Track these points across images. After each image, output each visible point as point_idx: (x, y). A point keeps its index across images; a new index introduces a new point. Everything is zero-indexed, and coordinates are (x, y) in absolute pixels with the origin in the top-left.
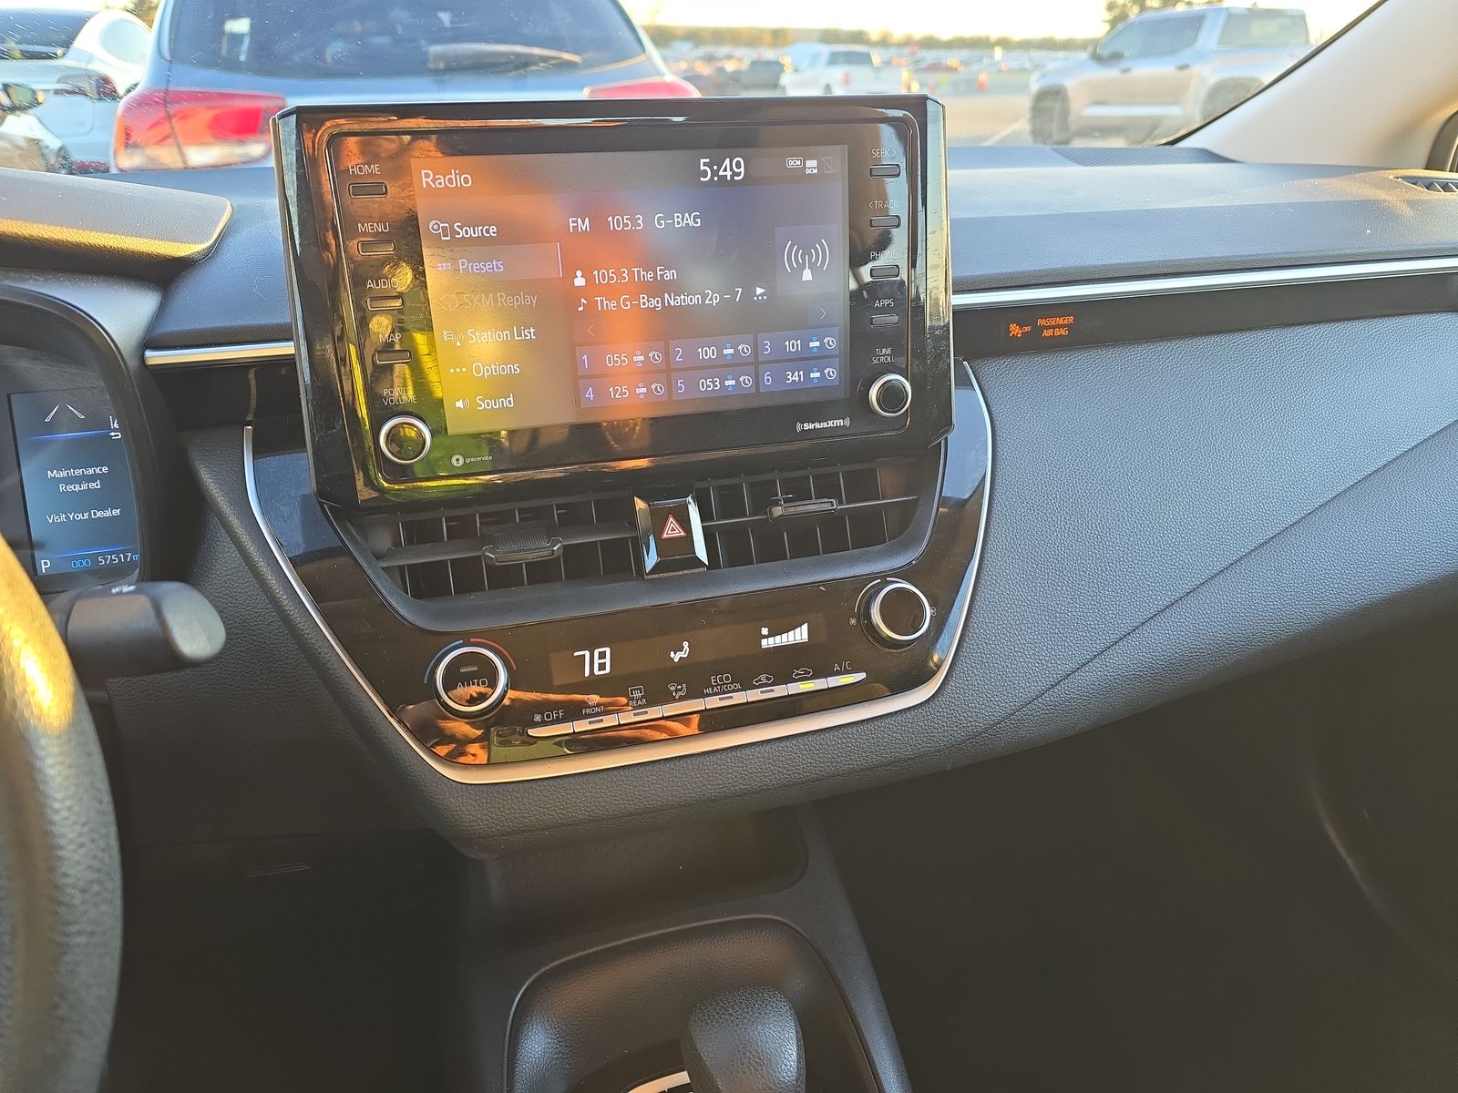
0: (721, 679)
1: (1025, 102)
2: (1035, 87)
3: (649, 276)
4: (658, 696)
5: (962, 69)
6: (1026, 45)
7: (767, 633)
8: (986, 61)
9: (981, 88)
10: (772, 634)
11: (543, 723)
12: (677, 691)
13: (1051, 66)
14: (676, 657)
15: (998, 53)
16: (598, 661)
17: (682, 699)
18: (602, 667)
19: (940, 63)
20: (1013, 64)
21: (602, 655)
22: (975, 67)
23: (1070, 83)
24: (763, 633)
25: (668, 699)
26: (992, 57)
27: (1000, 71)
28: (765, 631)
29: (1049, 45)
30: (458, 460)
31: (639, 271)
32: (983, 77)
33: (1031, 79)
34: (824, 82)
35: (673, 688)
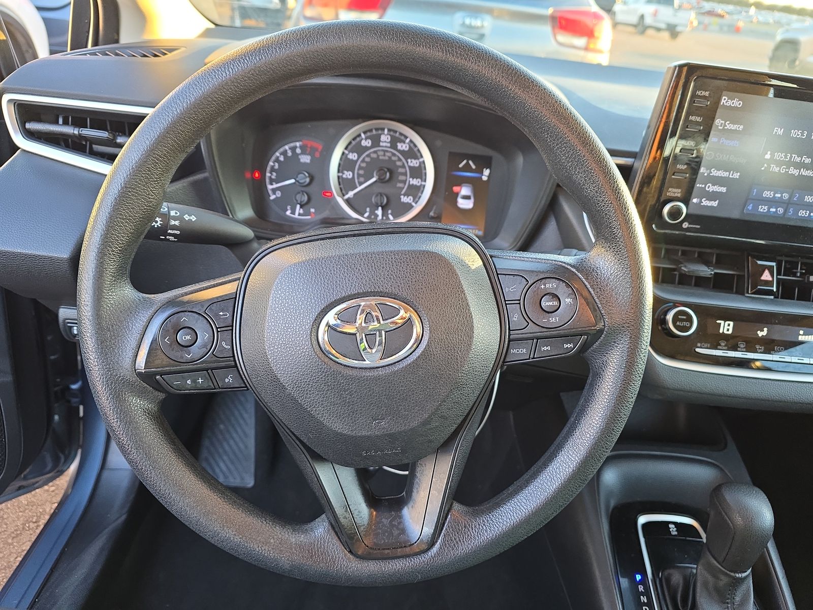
0: (779, 349)
1: (770, 45)
2: (779, 38)
3: (798, 160)
4: (750, 349)
5: (727, 16)
6: (771, 8)
7: (802, 334)
8: (744, 14)
9: (737, 30)
10: (804, 334)
11: (701, 347)
12: (760, 349)
13: (796, 25)
14: (760, 334)
15: (753, 10)
16: (727, 327)
17: (761, 353)
18: (728, 330)
19: (714, 11)
20: (761, 18)
21: (729, 325)
22: (735, 17)
23: (803, 38)
24: (800, 333)
25: (755, 351)
26: (747, 12)
27: (752, 22)
28: (801, 332)
29: (787, 10)
30: (686, 225)
31: (795, 157)
32: (741, 24)
33: (779, 31)
34: (640, 12)
35: (758, 347)
